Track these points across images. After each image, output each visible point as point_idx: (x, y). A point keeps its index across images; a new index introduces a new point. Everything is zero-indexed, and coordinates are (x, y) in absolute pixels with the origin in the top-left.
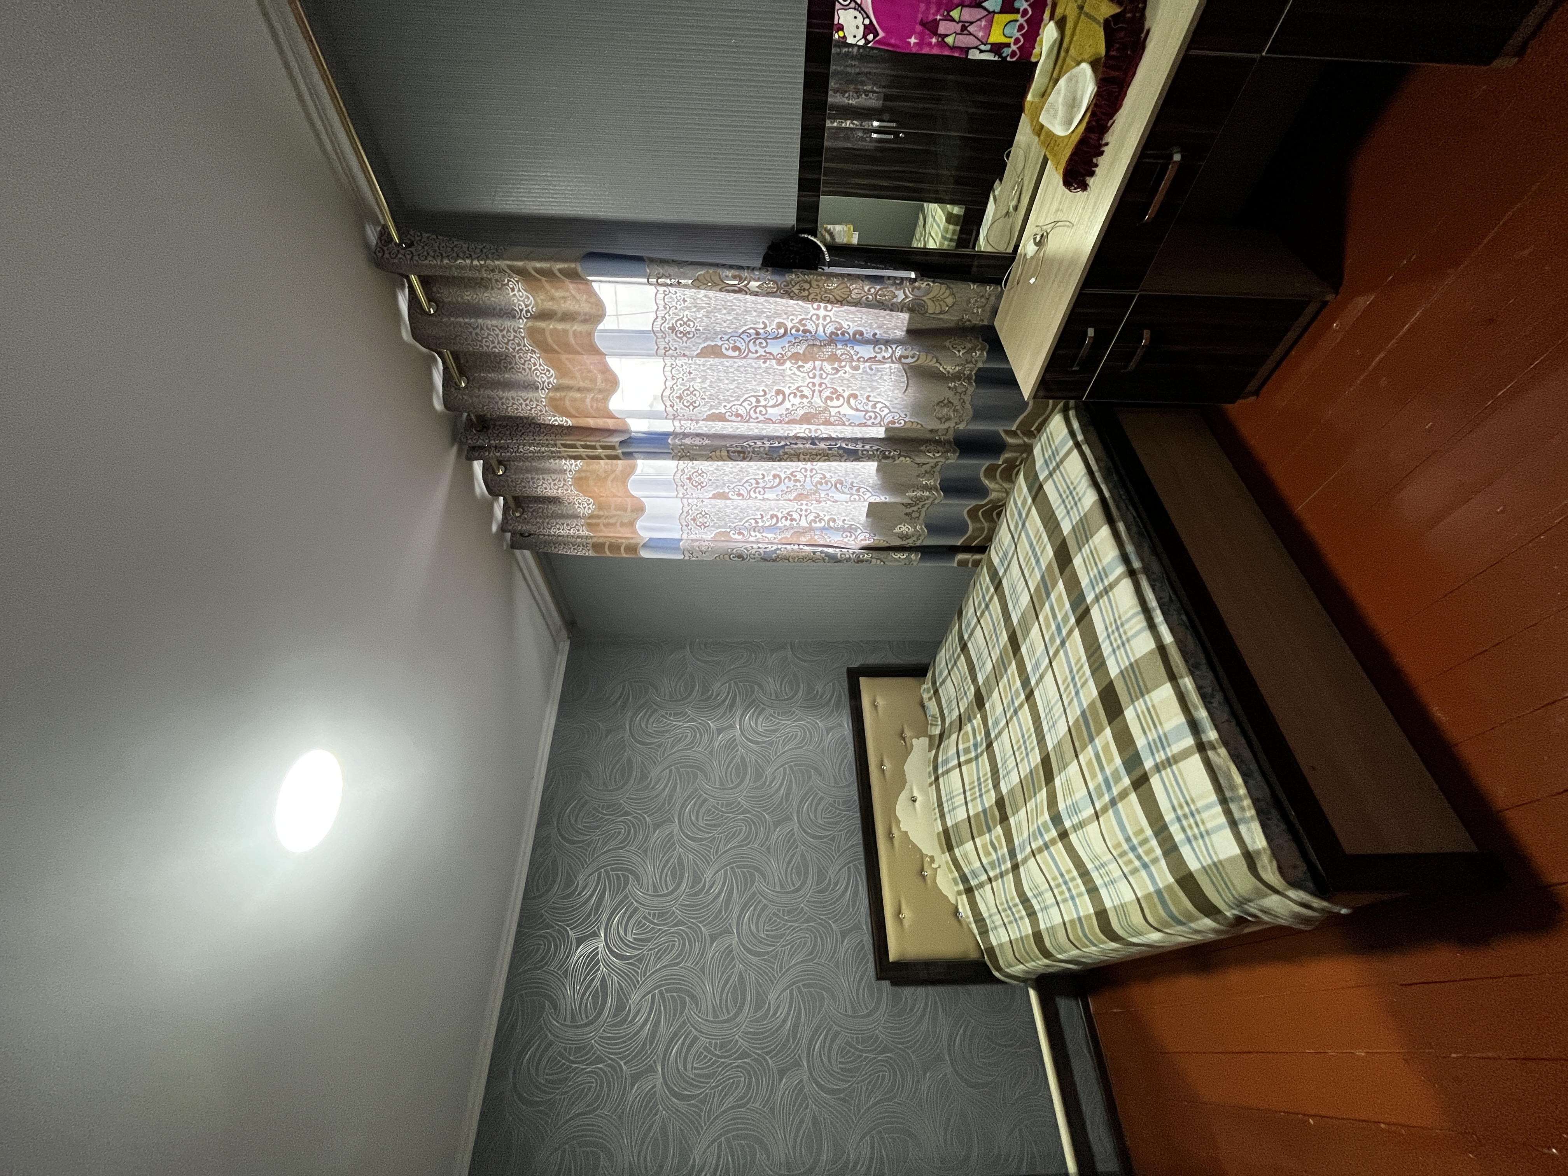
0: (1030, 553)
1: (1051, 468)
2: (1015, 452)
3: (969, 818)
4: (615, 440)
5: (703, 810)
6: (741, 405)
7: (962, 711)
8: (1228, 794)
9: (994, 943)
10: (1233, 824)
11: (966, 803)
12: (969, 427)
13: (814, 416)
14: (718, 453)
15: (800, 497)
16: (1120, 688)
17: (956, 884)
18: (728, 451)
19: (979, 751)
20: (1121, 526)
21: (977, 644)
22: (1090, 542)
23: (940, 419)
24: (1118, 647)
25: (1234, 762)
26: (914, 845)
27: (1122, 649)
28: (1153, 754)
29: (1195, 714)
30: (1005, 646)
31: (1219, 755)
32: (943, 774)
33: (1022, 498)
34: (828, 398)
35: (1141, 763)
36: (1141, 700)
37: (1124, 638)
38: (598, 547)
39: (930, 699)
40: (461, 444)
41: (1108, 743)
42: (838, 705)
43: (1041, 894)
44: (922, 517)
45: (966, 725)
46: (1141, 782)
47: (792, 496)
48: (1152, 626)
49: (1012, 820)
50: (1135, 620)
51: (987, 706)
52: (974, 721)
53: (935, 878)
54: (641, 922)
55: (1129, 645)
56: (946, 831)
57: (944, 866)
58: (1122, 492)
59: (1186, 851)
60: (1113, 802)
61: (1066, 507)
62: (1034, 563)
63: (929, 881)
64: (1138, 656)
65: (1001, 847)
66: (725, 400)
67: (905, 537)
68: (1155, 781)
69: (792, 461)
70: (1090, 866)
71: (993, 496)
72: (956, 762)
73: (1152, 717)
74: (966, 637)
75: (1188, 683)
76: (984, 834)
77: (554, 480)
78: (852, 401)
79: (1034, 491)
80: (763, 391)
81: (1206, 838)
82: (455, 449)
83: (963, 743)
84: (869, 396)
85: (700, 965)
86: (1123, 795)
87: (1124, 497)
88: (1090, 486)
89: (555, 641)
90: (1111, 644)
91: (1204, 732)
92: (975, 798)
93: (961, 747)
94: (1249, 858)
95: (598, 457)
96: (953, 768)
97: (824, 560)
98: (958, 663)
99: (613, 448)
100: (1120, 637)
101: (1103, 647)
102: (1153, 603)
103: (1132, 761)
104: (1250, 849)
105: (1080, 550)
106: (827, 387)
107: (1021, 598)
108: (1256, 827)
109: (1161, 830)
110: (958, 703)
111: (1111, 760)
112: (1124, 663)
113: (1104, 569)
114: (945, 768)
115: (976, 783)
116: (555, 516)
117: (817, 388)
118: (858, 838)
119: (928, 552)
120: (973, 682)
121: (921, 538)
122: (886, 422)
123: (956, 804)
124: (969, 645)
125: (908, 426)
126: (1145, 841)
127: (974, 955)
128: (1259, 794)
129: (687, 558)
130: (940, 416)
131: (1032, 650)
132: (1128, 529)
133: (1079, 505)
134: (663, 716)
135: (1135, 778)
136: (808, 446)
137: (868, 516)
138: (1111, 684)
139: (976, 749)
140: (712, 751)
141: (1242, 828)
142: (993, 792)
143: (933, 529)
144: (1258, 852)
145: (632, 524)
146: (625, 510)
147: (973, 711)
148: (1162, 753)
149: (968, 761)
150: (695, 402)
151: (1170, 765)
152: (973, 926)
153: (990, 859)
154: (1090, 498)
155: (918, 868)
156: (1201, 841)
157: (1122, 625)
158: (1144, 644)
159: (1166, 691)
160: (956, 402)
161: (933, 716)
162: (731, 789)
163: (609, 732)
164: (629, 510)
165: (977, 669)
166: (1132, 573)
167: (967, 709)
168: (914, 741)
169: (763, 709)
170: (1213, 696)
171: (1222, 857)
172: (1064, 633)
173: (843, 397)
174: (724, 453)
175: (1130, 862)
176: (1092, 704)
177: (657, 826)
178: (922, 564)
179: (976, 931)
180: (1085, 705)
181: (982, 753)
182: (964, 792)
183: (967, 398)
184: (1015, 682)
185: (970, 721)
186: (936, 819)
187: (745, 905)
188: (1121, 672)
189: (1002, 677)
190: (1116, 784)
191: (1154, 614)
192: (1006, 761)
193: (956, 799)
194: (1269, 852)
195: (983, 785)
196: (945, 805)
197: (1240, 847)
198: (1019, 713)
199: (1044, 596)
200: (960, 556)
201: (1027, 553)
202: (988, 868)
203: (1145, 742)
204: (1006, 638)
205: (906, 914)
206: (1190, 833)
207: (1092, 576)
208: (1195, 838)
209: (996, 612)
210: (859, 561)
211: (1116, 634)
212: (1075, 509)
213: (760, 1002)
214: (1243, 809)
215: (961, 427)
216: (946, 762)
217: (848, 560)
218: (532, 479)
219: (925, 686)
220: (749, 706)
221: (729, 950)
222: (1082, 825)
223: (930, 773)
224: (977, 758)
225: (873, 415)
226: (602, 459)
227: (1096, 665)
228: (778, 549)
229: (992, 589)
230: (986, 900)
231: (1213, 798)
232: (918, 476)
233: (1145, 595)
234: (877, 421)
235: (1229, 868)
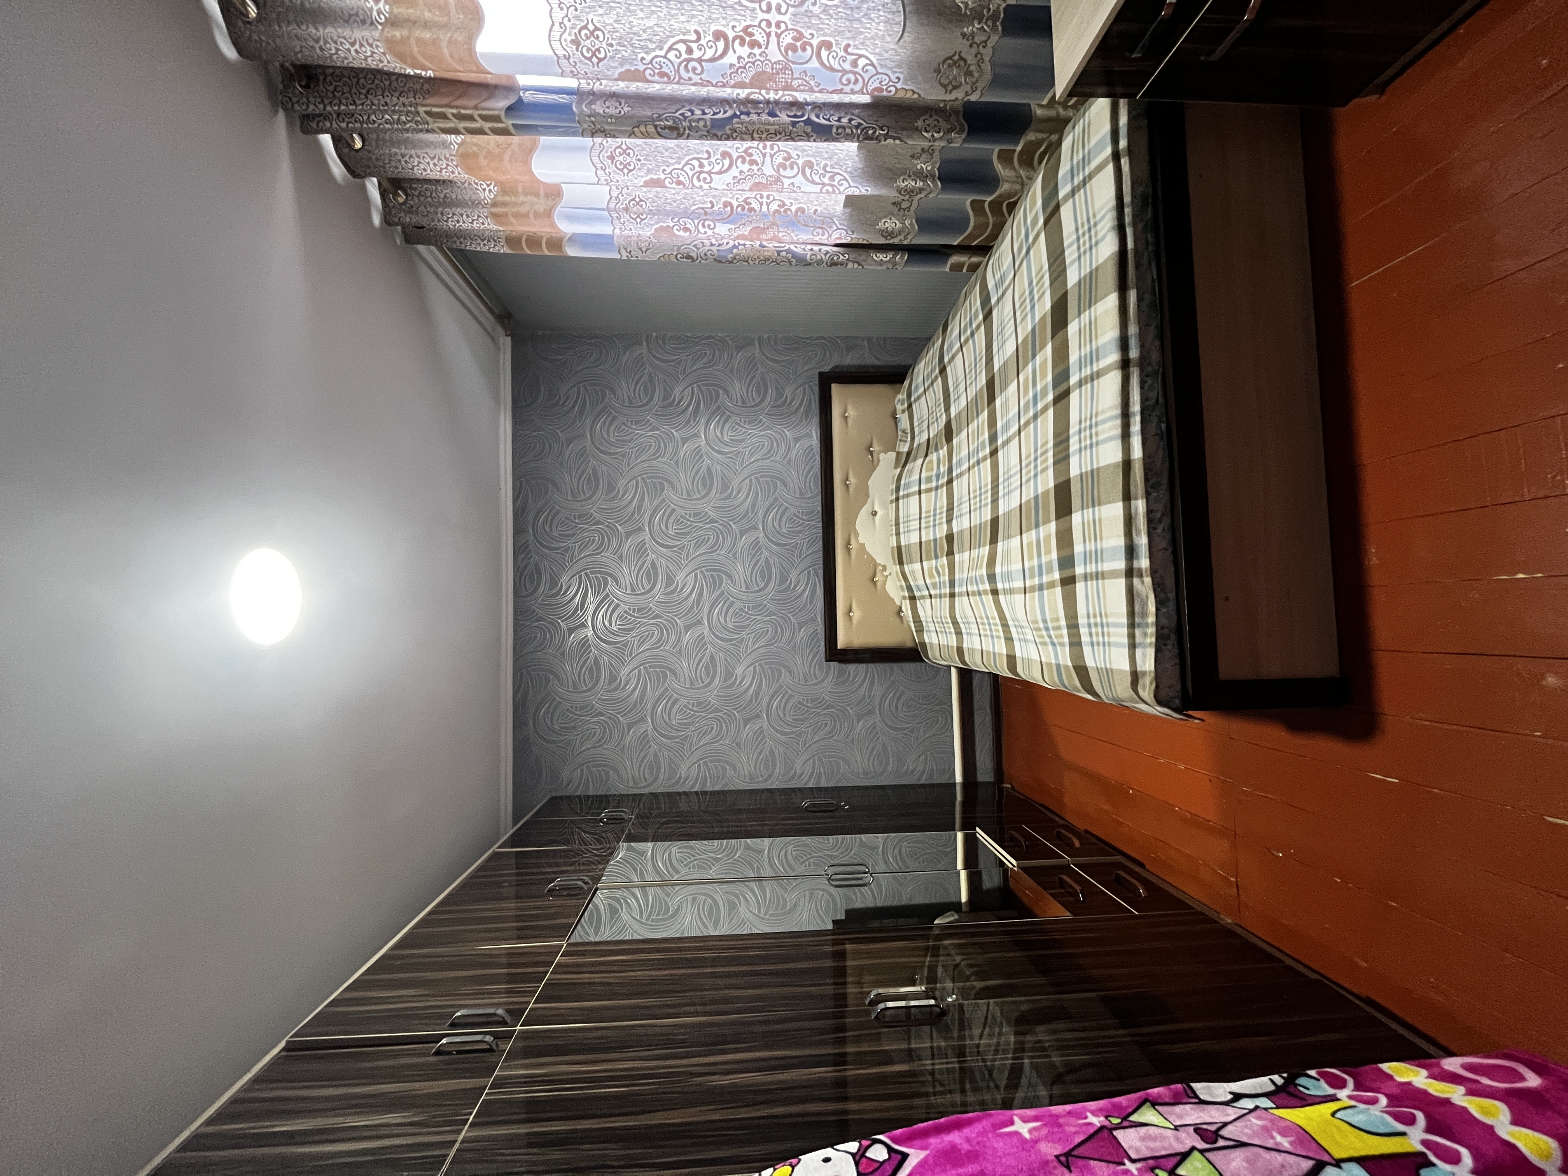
0: (1027, 293)
1: (1076, 182)
2: (1042, 132)
3: (921, 543)
4: (500, 104)
5: (671, 521)
6: (665, 57)
7: (931, 436)
8: (1137, 620)
9: (927, 641)
10: (1133, 646)
11: (920, 529)
12: (985, 99)
13: (771, 77)
14: (642, 128)
15: (757, 186)
16: (1075, 488)
17: (903, 590)
18: (656, 127)
19: (940, 482)
20: (1132, 295)
21: (955, 371)
22: (1093, 308)
23: (944, 86)
24: (1086, 447)
25: (1155, 590)
26: (869, 555)
27: (1088, 451)
28: (1085, 564)
29: (1136, 539)
30: (981, 389)
31: (1143, 582)
32: (904, 497)
33: (1034, 213)
34: (790, 47)
35: (1073, 566)
36: (1091, 509)
37: (1094, 440)
38: (513, 241)
39: (903, 412)
40: (288, 111)
41: (1050, 535)
42: (807, 413)
43: (969, 623)
44: (912, 209)
45: (932, 453)
46: (1068, 582)
47: (748, 185)
48: (1126, 435)
49: (957, 556)
50: (1109, 424)
51: (955, 441)
52: (941, 452)
53: (885, 584)
54: (623, 616)
55: (1097, 449)
56: (899, 548)
57: (894, 575)
58: (1150, 239)
59: (1087, 650)
60: (1041, 588)
61: (1079, 248)
62: (1028, 308)
63: (878, 584)
64: (1101, 464)
65: (944, 575)
66: (642, 48)
67: (891, 234)
68: (1080, 586)
69: (743, 139)
70: (1010, 623)
71: (1005, 187)
72: (917, 489)
73: (1095, 530)
74: (946, 360)
75: (1140, 506)
76: (931, 559)
77: (432, 159)
78: (824, 53)
79: (1049, 210)
80: (696, 32)
81: (1107, 648)
82: (281, 117)
83: (927, 471)
84: (848, 46)
85: (677, 648)
86: (1051, 585)
87: (1150, 248)
88: (1113, 228)
89: (492, 338)
90: (1080, 441)
91: (1138, 558)
92: (929, 527)
93: (924, 475)
94: (1135, 677)
95: (480, 132)
96: (913, 494)
97: (790, 262)
98: (935, 384)
99: (497, 119)
100: (1091, 437)
101: (1071, 441)
102: (1136, 407)
103: (1067, 561)
104: (1139, 669)
105: (1079, 314)
106: (787, 29)
107: (1007, 343)
108: (1151, 653)
109: (1073, 626)
110: (928, 426)
111: (1048, 552)
112: (1086, 467)
113: (1097, 349)
114: (906, 492)
115: (932, 513)
116: (448, 203)
117: (773, 29)
118: (819, 545)
119: (917, 253)
120: (945, 411)
121: (910, 237)
122: (870, 88)
123: (911, 528)
124: (948, 369)
125: (901, 95)
126: (1059, 628)
127: (909, 644)
128: (1164, 622)
129: (624, 257)
130: (946, 82)
131: (1006, 405)
132: (1140, 299)
133: (1094, 250)
134: (623, 424)
135: (1064, 576)
136: (765, 117)
137: (845, 206)
138: (1068, 481)
139: (938, 480)
140: (677, 461)
141: (1139, 652)
142: (945, 526)
143: (925, 224)
144: (1144, 673)
145: (549, 214)
146: (537, 195)
147: (941, 442)
148: (1094, 566)
149: (929, 490)
150: (598, 50)
151: (1097, 579)
152: (912, 625)
153: (933, 581)
154: (1108, 247)
155: (871, 575)
156: (1101, 648)
157: (1097, 424)
158: (1111, 454)
159: (1117, 509)
160: (970, 59)
161: (904, 431)
162: (698, 499)
163: (569, 441)
164: (542, 193)
165: (952, 400)
166: (1125, 364)
167: (936, 436)
168: (882, 456)
169: (729, 417)
170: (1160, 521)
171: (1114, 667)
172: (1040, 406)
173: (811, 46)
174: (651, 129)
175: (1042, 637)
176: (1046, 493)
177: (628, 535)
178: (908, 269)
179: (913, 629)
180: (1040, 492)
181: (942, 486)
182: (920, 519)
183: (987, 53)
184: (983, 433)
185: (937, 450)
186: (892, 535)
187: (715, 602)
188: (1081, 475)
189: (973, 421)
190: (1047, 573)
191: (1132, 420)
192: (961, 504)
193: (911, 523)
194: (1153, 675)
195: (938, 517)
196: (901, 526)
197: (1131, 667)
198: (981, 465)
199: (1030, 357)
200: (955, 259)
201: (1024, 292)
202: (930, 587)
203: (1083, 550)
204: (984, 382)
205: (856, 614)
206: (1095, 639)
207: (1083, 354)
208: (1098, 644)
209: (980, 346)
210: (834, 264)
211: (1088, 432)
212: (1088, 254)
213: (729, 674)
214: (1145, 635)
215: (974, 98)
216: (907, 486)
217: (819, 262)
218: (403, 156)
219: (900, 397)
220: (713, 413)
221: (701, 637)
222: (1011, 591)
223: (892, 490)
224: (937, 488)
225: (852, 77)
226: (486, 134)
227: (1060, 456)
228: (735, 247)
229: (981, 317)
230: (925, 610)
231: (1124, 620)
232: (913, 156)
233: (1131, 392)
234: (857, 88)
235: (1116, 677)
